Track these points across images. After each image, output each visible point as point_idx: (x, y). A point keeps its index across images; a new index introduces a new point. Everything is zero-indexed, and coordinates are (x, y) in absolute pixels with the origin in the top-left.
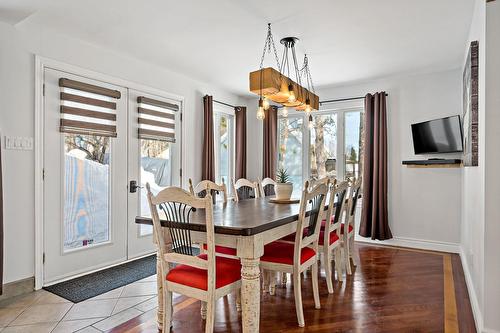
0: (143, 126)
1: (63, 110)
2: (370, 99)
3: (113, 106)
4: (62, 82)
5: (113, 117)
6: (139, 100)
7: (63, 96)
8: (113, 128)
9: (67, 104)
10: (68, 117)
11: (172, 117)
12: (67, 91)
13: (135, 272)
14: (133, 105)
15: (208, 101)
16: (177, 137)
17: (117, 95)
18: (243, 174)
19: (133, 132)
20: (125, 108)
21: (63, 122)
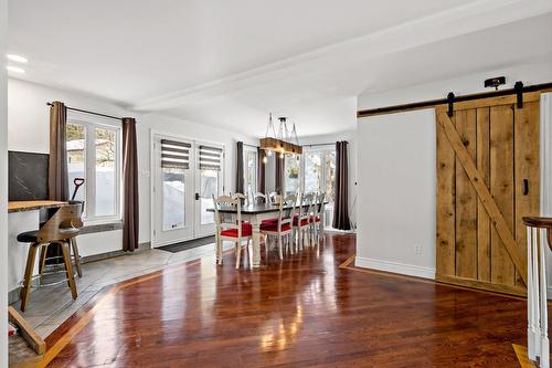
0: (203, 162)
1: (163, 156)
2: (338, 144)
3: (187, 152)
4: (163, 141)
5: (187, 158)
6: (201, 147)
7: (163, 149)
8: (187, 164)
9: (165, 152)
10: (165, 159)
11: (219, 156)
12: (165, 146)
13: (196, 243)
14: (198, 150)
15: (240, 145)
16: (222, 168)
17: (189, 145)
18: (263, 191)
19: (197, 167)
20: (193, 153)
21: (163, 162)
